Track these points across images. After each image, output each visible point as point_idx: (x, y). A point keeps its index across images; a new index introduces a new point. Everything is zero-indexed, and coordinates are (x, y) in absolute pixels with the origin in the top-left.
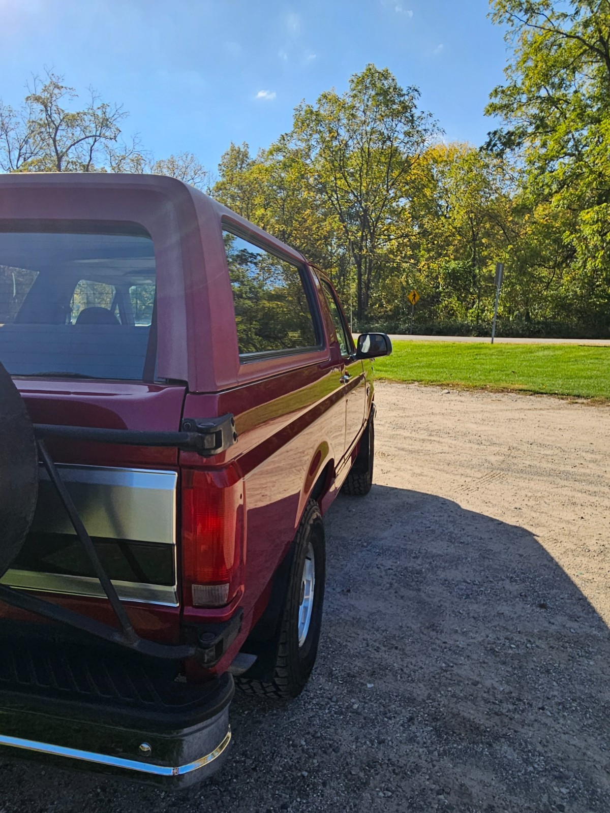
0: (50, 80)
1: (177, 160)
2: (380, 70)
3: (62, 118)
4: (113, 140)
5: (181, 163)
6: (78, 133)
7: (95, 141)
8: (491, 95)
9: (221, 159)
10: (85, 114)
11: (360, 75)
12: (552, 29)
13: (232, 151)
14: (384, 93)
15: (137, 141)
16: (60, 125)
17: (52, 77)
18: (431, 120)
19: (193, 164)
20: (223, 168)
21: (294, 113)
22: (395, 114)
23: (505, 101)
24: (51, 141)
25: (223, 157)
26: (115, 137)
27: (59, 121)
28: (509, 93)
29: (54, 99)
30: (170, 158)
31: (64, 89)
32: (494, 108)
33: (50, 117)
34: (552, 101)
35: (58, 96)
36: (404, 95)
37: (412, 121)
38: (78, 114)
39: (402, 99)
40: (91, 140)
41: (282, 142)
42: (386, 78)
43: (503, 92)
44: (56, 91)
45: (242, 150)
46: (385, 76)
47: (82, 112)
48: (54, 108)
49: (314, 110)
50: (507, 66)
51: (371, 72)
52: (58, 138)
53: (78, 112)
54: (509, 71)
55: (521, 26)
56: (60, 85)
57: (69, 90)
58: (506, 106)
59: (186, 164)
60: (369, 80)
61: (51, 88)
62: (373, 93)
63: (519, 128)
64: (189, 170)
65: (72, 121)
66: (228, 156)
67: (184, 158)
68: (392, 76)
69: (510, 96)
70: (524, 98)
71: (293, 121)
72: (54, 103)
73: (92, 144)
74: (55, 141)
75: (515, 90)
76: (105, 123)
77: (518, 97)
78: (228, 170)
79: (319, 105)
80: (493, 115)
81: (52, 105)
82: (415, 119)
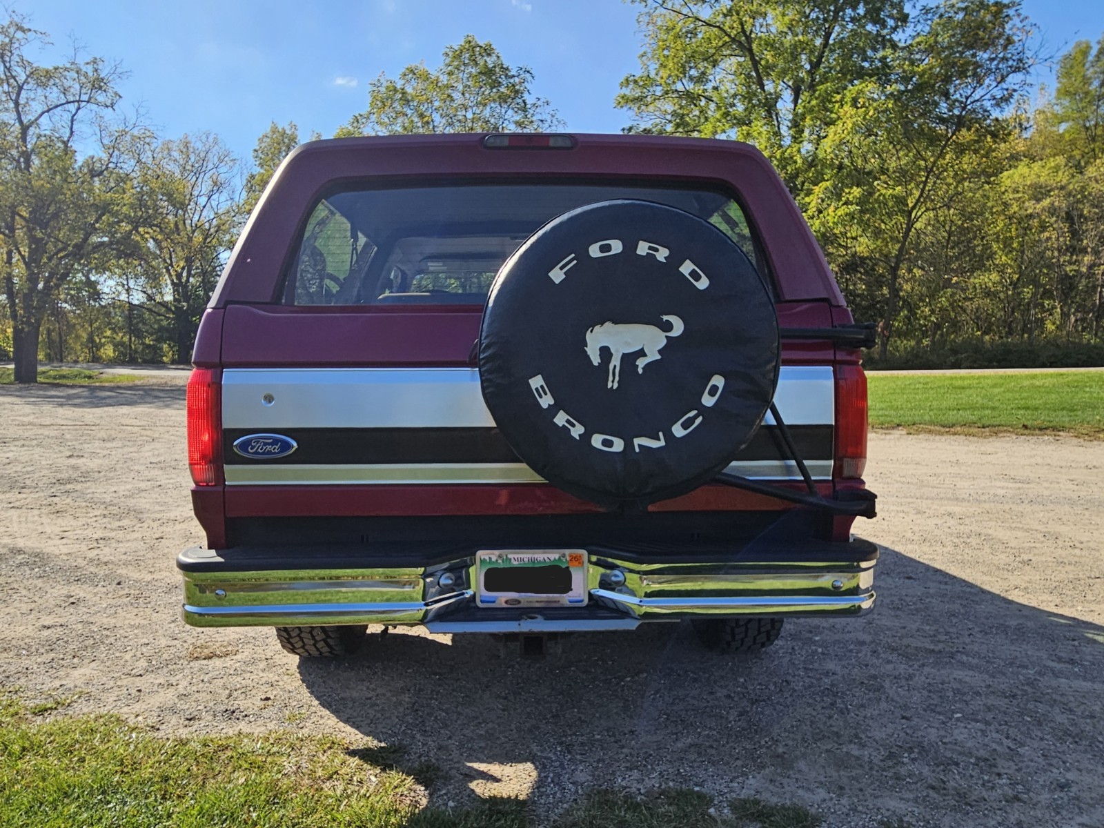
0: (9, 19)
1: (193, 140)
2: (481, 44)
3: (28, 73)
4: (110, 109)
5: (199, 145)
6: (54, 95)
7: (79, 109)
8: (622, 85)
9: (257, 143)
10: (66, 69)
11: (456, 48)
12: (690, 15)
13: (274, 132)
14: (488, 72)
15: (142, 111)
16: (26, 82)
17: (13, 15)
18: (548, 109)
19: (216, 147)
20: (260, 155)
21: (370, 88)
22: (503, 99)
23: (637, 93)
24: (12, 105)
25: (261, 140)
26: (112, 105)
27: (25, 77)
28: (641, 83)
29: (16, 45)
30: (182, 137)
31: (32, 33)
32: (626, 100)
33: (9, 69)
34: (691, 98)
35: (23, 42)
36: (514, 76)
37: (525, 109)
38: (56, 69)
39: (512, 81)
40: (73, 107)
41: (355, 124)
42: (489, 55)
43: (635, 82)
44: (19, 35)
45: (288, 132)
46: (488, 51)
47: (61, 66)
48: (15, 58)
49: (399, 87)
50: (642, 52)
51: (471, 46)
52: (22, 101)
53: (56, 65)
54: (644, 58)
55: (656, 8)
56: (26, 26)
57: (39, 35)
58: (639, 99)
59: (207, 147)
60: (467, 55)
61: (12, 30)
62: (474, 71)
63: (657, 125)
64: (210, 155)
65: (44, 78)
66: (268, 140)
67: (204, 139)
68: (496, 52)
69: (644, 86)
70: (659, 91)
71: (370, 100)
72: (16, 52)
73: (74, 112)
74: (17, 104)
75: (648, 81)
76: (98, 84)
77: (651, 90)
78: (268, 158)
79: (403, 82)
80: (625, 108)
81: (12, 54)
82: (528, 106)
